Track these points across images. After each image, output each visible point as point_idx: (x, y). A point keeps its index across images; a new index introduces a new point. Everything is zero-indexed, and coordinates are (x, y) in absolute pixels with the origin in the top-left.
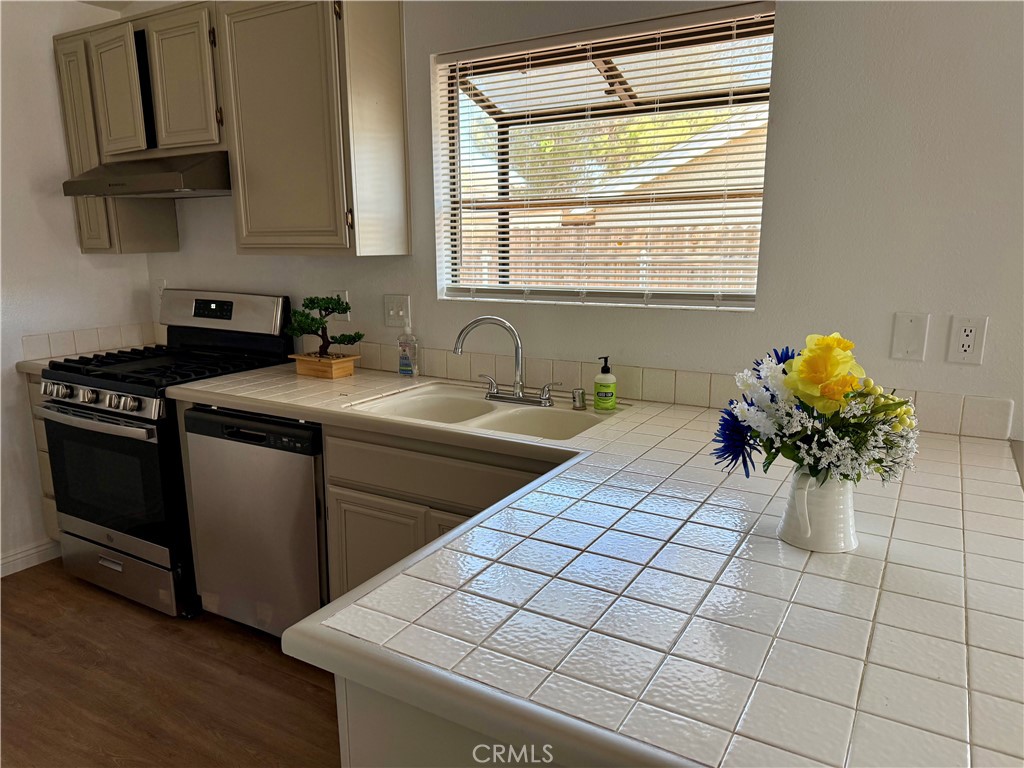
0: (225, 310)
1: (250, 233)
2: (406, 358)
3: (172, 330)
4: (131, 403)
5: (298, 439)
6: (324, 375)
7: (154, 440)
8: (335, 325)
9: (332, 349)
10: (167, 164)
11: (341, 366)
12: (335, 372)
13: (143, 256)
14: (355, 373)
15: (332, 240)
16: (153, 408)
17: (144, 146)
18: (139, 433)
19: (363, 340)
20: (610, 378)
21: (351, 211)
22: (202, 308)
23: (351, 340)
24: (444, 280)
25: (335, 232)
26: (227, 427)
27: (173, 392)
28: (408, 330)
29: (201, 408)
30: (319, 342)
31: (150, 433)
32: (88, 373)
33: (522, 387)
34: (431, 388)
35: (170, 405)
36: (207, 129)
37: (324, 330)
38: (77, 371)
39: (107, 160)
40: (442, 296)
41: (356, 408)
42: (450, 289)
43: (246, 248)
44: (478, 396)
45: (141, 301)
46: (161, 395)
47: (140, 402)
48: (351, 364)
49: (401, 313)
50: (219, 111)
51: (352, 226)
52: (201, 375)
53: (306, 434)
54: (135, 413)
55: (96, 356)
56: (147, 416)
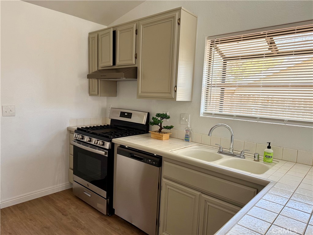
0: (129, 115)
1: (141, 92)
2: (188, 135)
3: (112, 120)
4: (101, 143)
5: (154, 161)
6: (160, 139)
7: (107, 156)
8: (165, 123)
9: (163, 130)
10: (117, 70)
11: (165, 136)
12: (164, 138)
13: (106, 97)
14: (169, 139)
15: (167, 95)
16: (107, 145)
17: (112, 65)
18: (102, 153)
19: (173, 128)
20: (271, 151)
21: (176, 86)
23: (171, 127)
24: (202, 110)
25: (170, 93)
26: (131, 154)
27: (115, 140)
28: (189, 126)
29: (122, 146)
30: (159, 128)
31: (106, 153)
32: (88, 132)
33: (233, 150)
34: (196, 146)
35: (113, 145)
36: (132, 60)
37: (161, 124)
38: (85, 131)
39: (100, 68)
40: (201, 115)
41: (174, 152)
42: (204, 113)
43: (140, 97)
44: (215, 151)
45: (104, 111)
46: (110, 141)
47: (104, 143)
48: (169, 136)
49: (186, 120)
50: (136, 54)
51: (176, 91)
52: (122, 136)
54: (102, 146)
55: (90, 127)
56: (105, 148)
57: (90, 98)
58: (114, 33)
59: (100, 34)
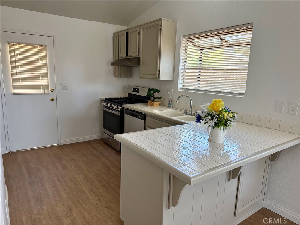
0: (138, 91)
1: (142, 74)
2: (170, 103)
3: (129, 94)
4: (116, 107)
5: (142, 117)
6: (152, 105)
7: (119, 115)
8: (156, 95)
9: (155, 100)
10: (129, 59)
11: (156, 104)
12: (154, 105)
14: (159, 106)
15: (155, 76)
16: (120, 109)
17: (126, 56)
18: (116, 113)
19: (162, 98)
21: (159, 71)
22: (134, 90)
23: (160, 98)
24: (180, 86)
25: (156, 75)
26: (131, 113)
27: (124, 106)
28: (171, 97)
29: (128, 109)
30: (153, 98)
31: (118, 113)
32: (110, 101)
33: (191, 112)
34: (173, 110)
35: (123, 108)
36: (136, 52)
37: (154, 95)
39: (120, 58)
40: (179, 90)
41: (154, 112)
42: (182, 89)
43: (141, 78)
44: (182, 113)
45: (124, 88)
46: (121, 106)
47: (118, 107)
48: (159, 104)
49: (170, 93)
50: (139, 49)
51: (159, 74)
52: (129, 103)
53: (143, 116)
54: (116, 109)
56: (118, 110)
57: (115, 79)
58: (127, 33)
59: (120, 34)
